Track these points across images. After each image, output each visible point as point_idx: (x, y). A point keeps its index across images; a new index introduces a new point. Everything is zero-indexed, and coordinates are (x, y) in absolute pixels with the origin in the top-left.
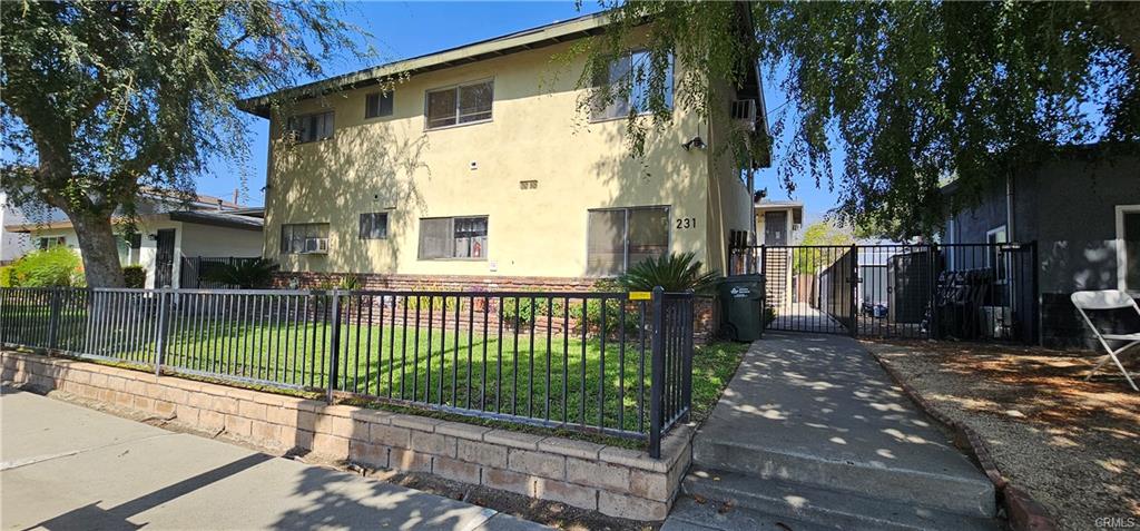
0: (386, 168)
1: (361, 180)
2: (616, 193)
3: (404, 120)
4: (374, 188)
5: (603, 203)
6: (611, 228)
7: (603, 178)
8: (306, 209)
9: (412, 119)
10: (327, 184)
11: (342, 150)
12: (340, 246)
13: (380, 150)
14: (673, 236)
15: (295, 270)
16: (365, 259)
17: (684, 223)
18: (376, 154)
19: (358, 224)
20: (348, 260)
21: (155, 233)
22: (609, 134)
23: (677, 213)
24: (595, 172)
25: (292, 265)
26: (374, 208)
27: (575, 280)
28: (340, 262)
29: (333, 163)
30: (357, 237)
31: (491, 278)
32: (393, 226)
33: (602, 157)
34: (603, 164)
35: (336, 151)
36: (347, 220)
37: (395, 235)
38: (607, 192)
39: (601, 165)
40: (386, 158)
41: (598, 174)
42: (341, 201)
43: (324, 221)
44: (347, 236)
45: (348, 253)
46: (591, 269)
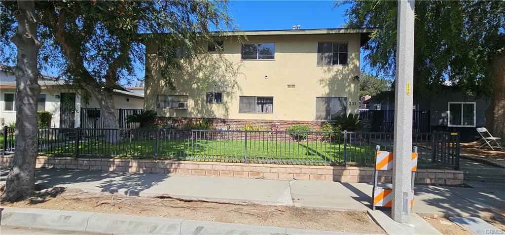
0: (221, 73)
1: (206, 78)
2: (327, 91)
3: (231, 54)
4: (214, 82)
5: (322, 95)
6: (325, 104)
7: (322, 85)
9: (234, 54)
10: (186, 78)
11: (195, 63)
12: (195, 106)
13: (216, 65)
14: (348, 108)
15: (168, 115)
16: (210, 112)
17: (352, 104)
18: (214, 67)
19: (205, 97)
20: (200, 112)
21: (59, 94)
22: (324, 70)
23: (350, 100)
24: (319, 83)
25: (165, 114)
26: (214, 91)
27: (313, 122)
28: (195, 113)
29: (189, 69)
30: (205, 102)
32: (225, 98)
33: (322, 77)
34: (322, 80)
35: (191, 63)
36: (199, 95)
37: (226, 102)
38: (324, 91)
39: (321, 81)
40: (220, 69)
41: (320, 84)
42: (195, 86)
43: (185, 94)
44: (199, 102)
45: (200, 109)
46: (317, 118)
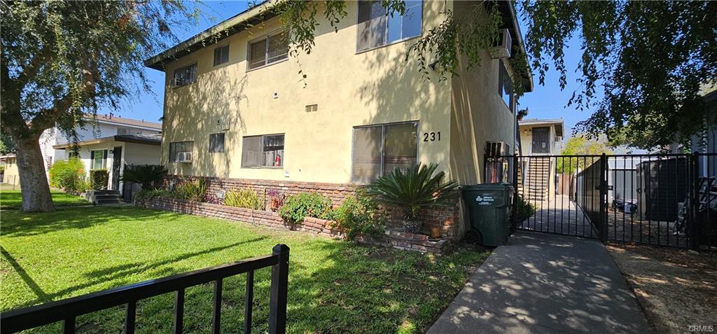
0: (224, 101)
1: (211, 110)
2: (374, 113)
3: (235, 65)
4: (217, 115)
5: (365, 121)
6: (371, 142)
7: (365, 100)
8: (182, 132)
9: (240, 63)
10: (193, 114)
11: (201, 90)
12: (199, 158)
13: (221, 88)
14: (421, 149)
15: (176, 174)
16: (211, 167)
17: (430, 137)
18: (219, 91)
19: (208, 141)
20: (203, 167)
21: (113, 149)
22: (370, 62)
23: (425, 127)
24: (359, 95)
25: (174, 171)
26: (217, 130)
27: (342, 186)
28: (199, 168)
29: (196, 99)
30: (208, 151)
31: (284, 182)
32: (227, 144)
33: (364, 82)
34: (365, 88)
35: (197, 91)
36: (203, 139)
37: (228, 150)
38: (367, 112)
39: (364, 90)
40: (224, 94)
41: (361, 97)
42: (200, 126)
43: (191, 140)
44: (203, 151)
45: (203, 162)
46: (355, 177)
